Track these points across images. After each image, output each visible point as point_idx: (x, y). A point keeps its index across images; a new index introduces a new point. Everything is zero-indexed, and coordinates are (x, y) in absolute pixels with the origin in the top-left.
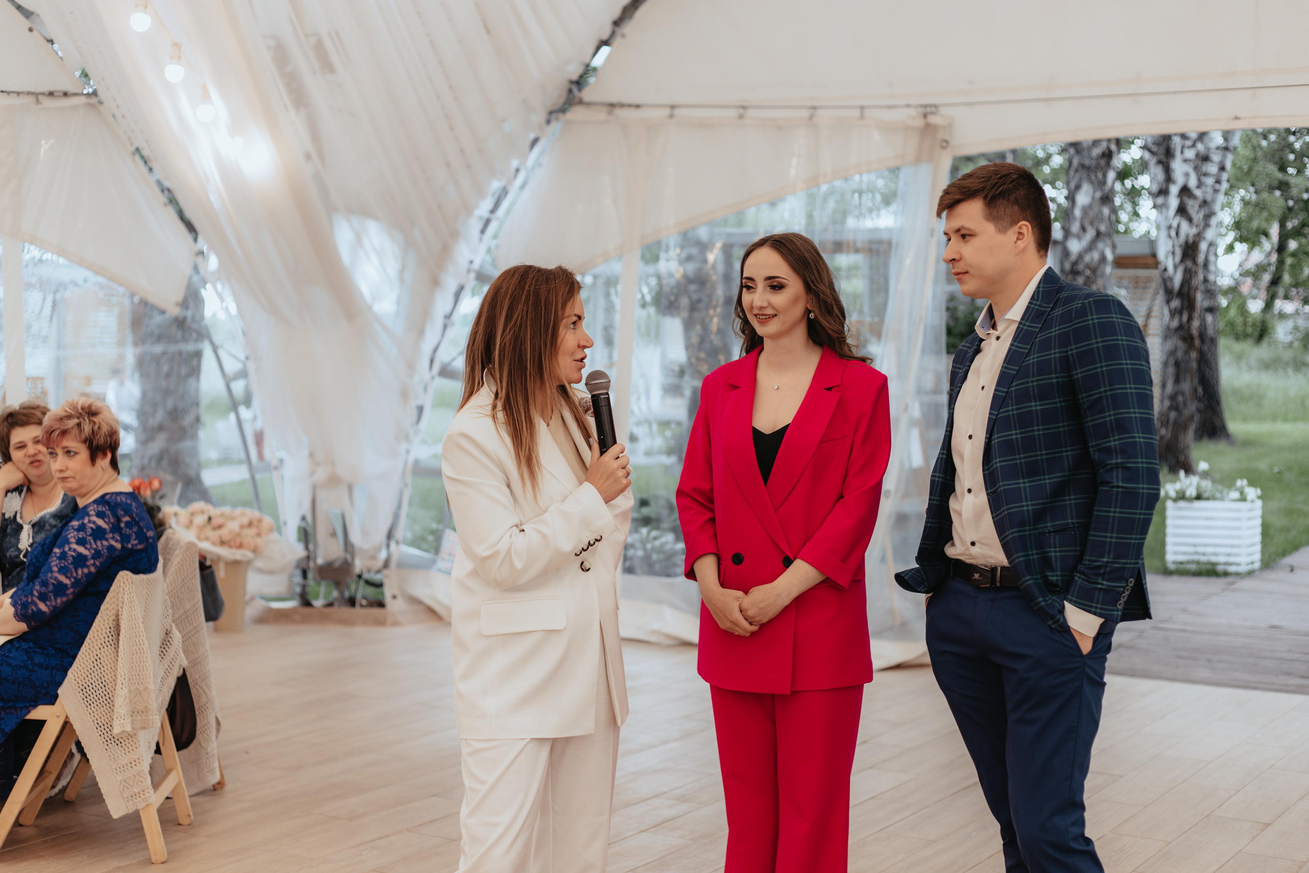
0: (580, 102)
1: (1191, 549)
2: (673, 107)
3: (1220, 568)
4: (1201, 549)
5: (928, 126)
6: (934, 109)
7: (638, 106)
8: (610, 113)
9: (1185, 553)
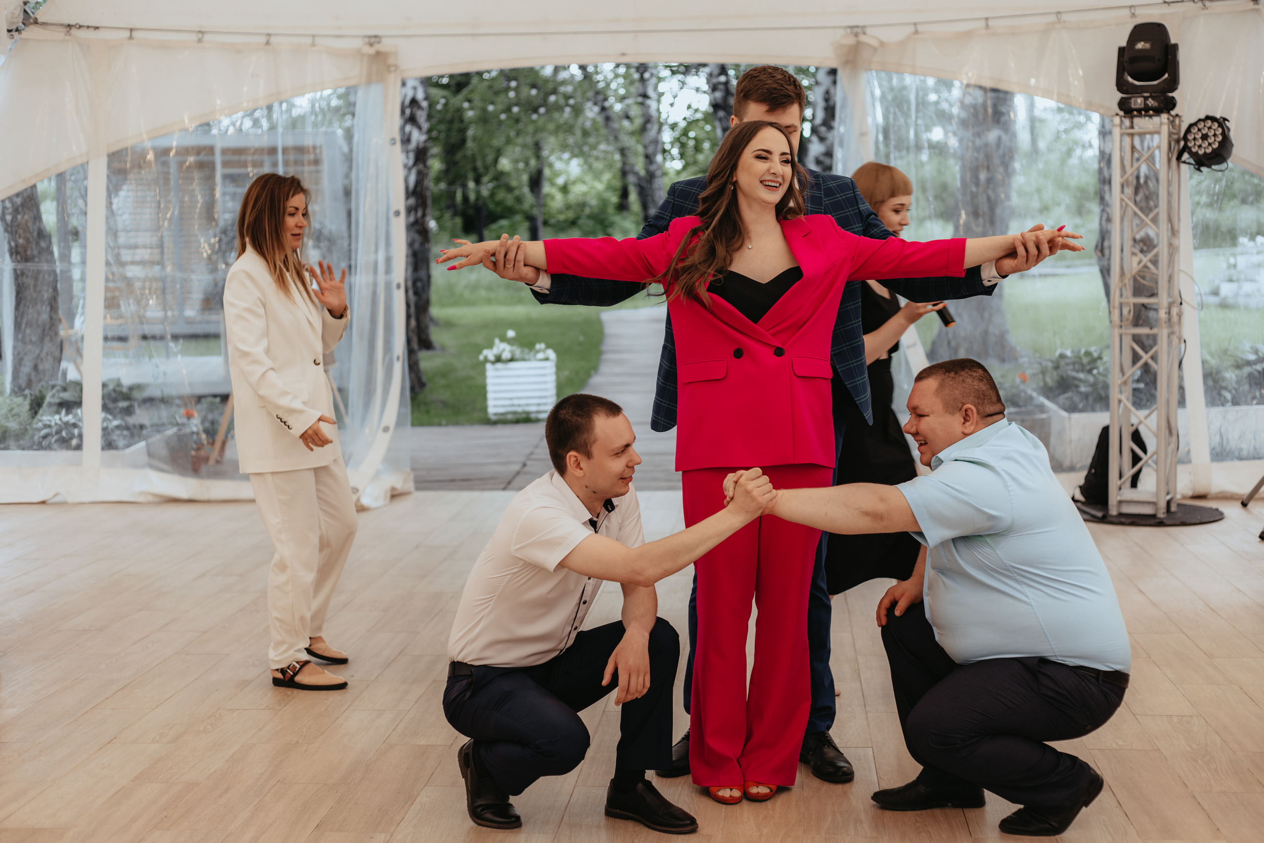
0: (36, 22)
1: (508, 402)
2: (131, 30)
3: (533, 416)
4: (516, 402)
5: (378, 53)
6: (377, 40)
7: (97, 28)
8: (68, 33)
9: (503, 406)
